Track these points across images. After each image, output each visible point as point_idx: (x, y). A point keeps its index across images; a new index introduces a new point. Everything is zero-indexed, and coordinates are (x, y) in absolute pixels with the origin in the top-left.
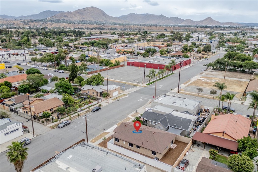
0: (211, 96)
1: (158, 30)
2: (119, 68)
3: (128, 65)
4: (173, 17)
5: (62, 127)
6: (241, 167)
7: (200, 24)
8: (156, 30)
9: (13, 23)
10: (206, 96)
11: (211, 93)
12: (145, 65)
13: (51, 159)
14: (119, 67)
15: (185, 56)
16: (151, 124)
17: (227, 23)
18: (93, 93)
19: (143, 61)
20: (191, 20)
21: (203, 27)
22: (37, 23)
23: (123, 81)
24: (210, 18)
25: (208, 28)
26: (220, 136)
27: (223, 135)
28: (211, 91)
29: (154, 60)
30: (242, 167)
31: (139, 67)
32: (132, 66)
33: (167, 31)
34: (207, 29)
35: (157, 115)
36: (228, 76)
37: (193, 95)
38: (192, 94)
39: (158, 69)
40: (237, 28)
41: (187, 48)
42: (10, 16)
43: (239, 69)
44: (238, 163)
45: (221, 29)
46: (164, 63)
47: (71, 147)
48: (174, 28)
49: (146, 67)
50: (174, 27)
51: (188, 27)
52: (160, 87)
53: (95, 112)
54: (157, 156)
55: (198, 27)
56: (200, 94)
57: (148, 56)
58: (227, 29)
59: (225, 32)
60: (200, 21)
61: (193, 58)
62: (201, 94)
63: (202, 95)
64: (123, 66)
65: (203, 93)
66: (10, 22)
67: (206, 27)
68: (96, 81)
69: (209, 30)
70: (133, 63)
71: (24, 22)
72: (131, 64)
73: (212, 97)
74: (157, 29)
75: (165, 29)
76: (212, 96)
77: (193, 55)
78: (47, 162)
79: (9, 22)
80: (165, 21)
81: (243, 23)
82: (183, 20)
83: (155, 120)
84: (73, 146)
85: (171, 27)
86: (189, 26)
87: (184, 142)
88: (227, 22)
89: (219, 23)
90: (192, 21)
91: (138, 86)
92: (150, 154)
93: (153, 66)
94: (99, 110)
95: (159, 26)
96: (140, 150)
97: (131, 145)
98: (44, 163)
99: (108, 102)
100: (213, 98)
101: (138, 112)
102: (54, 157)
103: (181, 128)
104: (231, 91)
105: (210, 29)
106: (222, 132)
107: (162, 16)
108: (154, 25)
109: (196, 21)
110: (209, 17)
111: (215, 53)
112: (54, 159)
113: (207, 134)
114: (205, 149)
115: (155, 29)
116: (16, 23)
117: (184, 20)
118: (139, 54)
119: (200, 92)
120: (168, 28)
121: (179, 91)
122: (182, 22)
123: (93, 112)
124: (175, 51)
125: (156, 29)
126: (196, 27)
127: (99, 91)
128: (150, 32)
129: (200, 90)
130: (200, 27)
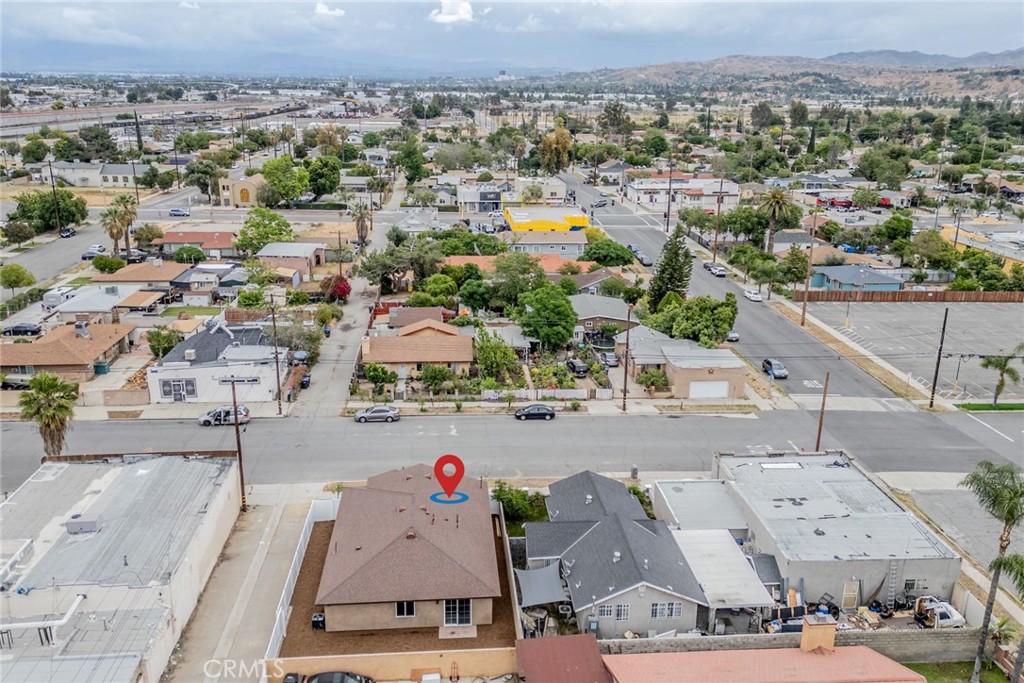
9: (923, 82)
13: (109, 456)
22: (1017, 82)
42: (935, 56)
47: (185, 455)
66: (916, 78)
71: (967, 80)
78: (96, 457)
79: (909, 80)
84: (192, 453)
94: (544, 419)
98: (88, 457)
102: (121, 456)
112: (118, 460)
116: (933, 83)
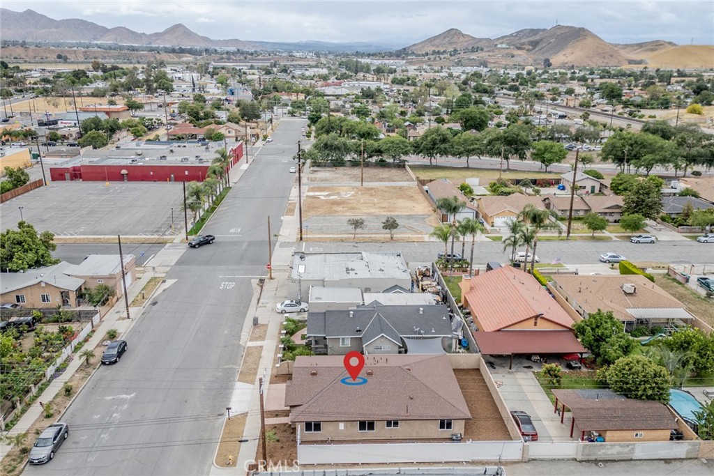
0: (386, 235)
1: (35, 57)
2: (31, 192)
3: (54, 179)
4: (72, 20)
5: (50, 459)
6: (654, 385)
7: (159, 41)
8: (28, 60)
10: (371, 236)
11: (385, 227)
12: (124, 172)
14: (28, 191)
15: (213, 135)
16: (341, 346)
17: (227, 41)
18: (44, 298)
19: (103, 160)
20: (128, 30)
21: (173, 51)
23: (102, 237)
24: (179, 26)
25: (188, 55)
26: (529, 326)
27: (535, 324)
28: (384, 223)
29: (139, 155)
30: (657, 383)
31: (107, 183)
32: (72, 179)
33: (69, 63)
34: (186, 57)
35: (351, 316)
36: (372, 179)
37: (342, 241)
38: (337, 238)
39: (170, 180)
40: (258, 55)
41: (197, 113)
43: (374, 159)
44: (644, 376)
45: (222, 58)
46: (182, 161)
48: (86, 52)
49: (125, 178)
50: (86, 49)
51: (129, 49)
52: (232, 233)
53: (115, 362)
54: (458, 428)
55: (158, 52)
56: (357, 234)
57: (105, 142)
58: (234, 58)
59: (240, 66)
60: (157, 34)
61: (235, 139)
62: (361, 234)
63: (363, 236)
64: (39, 184)
65: (366, 230)
67: (182, 51)
68: (25, 251)
69: (191, 59)
70: (75, 169)
72: (67, 176)
73: (389, 236)
74: (31, 54)
75: (59, 57)
76: (387, 233)
77: (234, 131)
80: (47, 30)
81: (263, 42)
82: (105, 31)
83: (357, 331)
85: (75, 48)
86: (133, 49)
87: (460, 368)
88: (227, 39)
89: (206, 39)
90: (133, 33)
91: (168, 245)
92: (434, 430)
93: (154, 172)
95: (37, 46)
96: (402, 430)
97: (367, 425)
99: (129, 318)
100: (392, 238)
101: (259, 322)
103: (433, 334)
104: (408, 214)
105: (193, 56)
106: (531, 318)
107: (30, 13)
108: (15, 44)
109: (144, 33)
110: (180, 24)
111: (271, 121)
113: (499, 330)
114: (513, 370)
115: (23, 56)
117: (109, 28)
118: (58, 139)
119: (359, 230)
120: (68, 51)
121: (303, 236)
122: (102, 36)
123: (111, 363)
124: (165, 122)
125: (27, 56)
126: (153, 51)
127: (72, 285)
128: (18, 65)
129: (357, 224)
130: (166, 52)
